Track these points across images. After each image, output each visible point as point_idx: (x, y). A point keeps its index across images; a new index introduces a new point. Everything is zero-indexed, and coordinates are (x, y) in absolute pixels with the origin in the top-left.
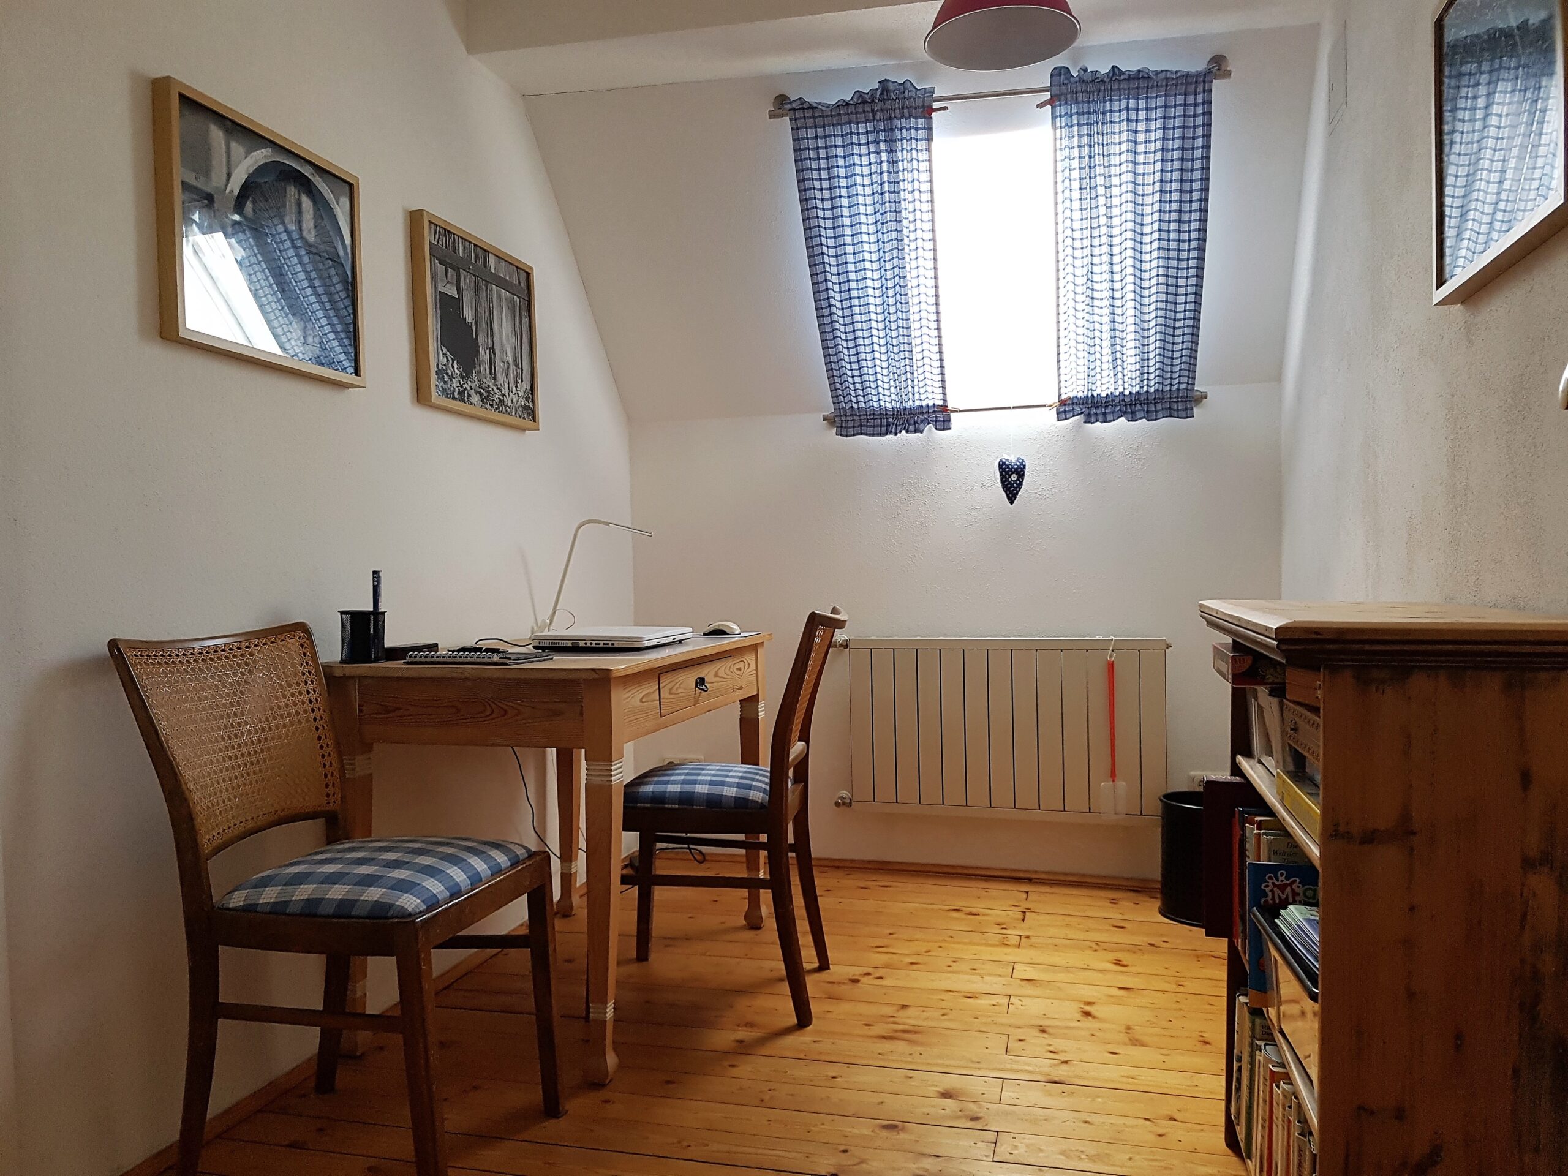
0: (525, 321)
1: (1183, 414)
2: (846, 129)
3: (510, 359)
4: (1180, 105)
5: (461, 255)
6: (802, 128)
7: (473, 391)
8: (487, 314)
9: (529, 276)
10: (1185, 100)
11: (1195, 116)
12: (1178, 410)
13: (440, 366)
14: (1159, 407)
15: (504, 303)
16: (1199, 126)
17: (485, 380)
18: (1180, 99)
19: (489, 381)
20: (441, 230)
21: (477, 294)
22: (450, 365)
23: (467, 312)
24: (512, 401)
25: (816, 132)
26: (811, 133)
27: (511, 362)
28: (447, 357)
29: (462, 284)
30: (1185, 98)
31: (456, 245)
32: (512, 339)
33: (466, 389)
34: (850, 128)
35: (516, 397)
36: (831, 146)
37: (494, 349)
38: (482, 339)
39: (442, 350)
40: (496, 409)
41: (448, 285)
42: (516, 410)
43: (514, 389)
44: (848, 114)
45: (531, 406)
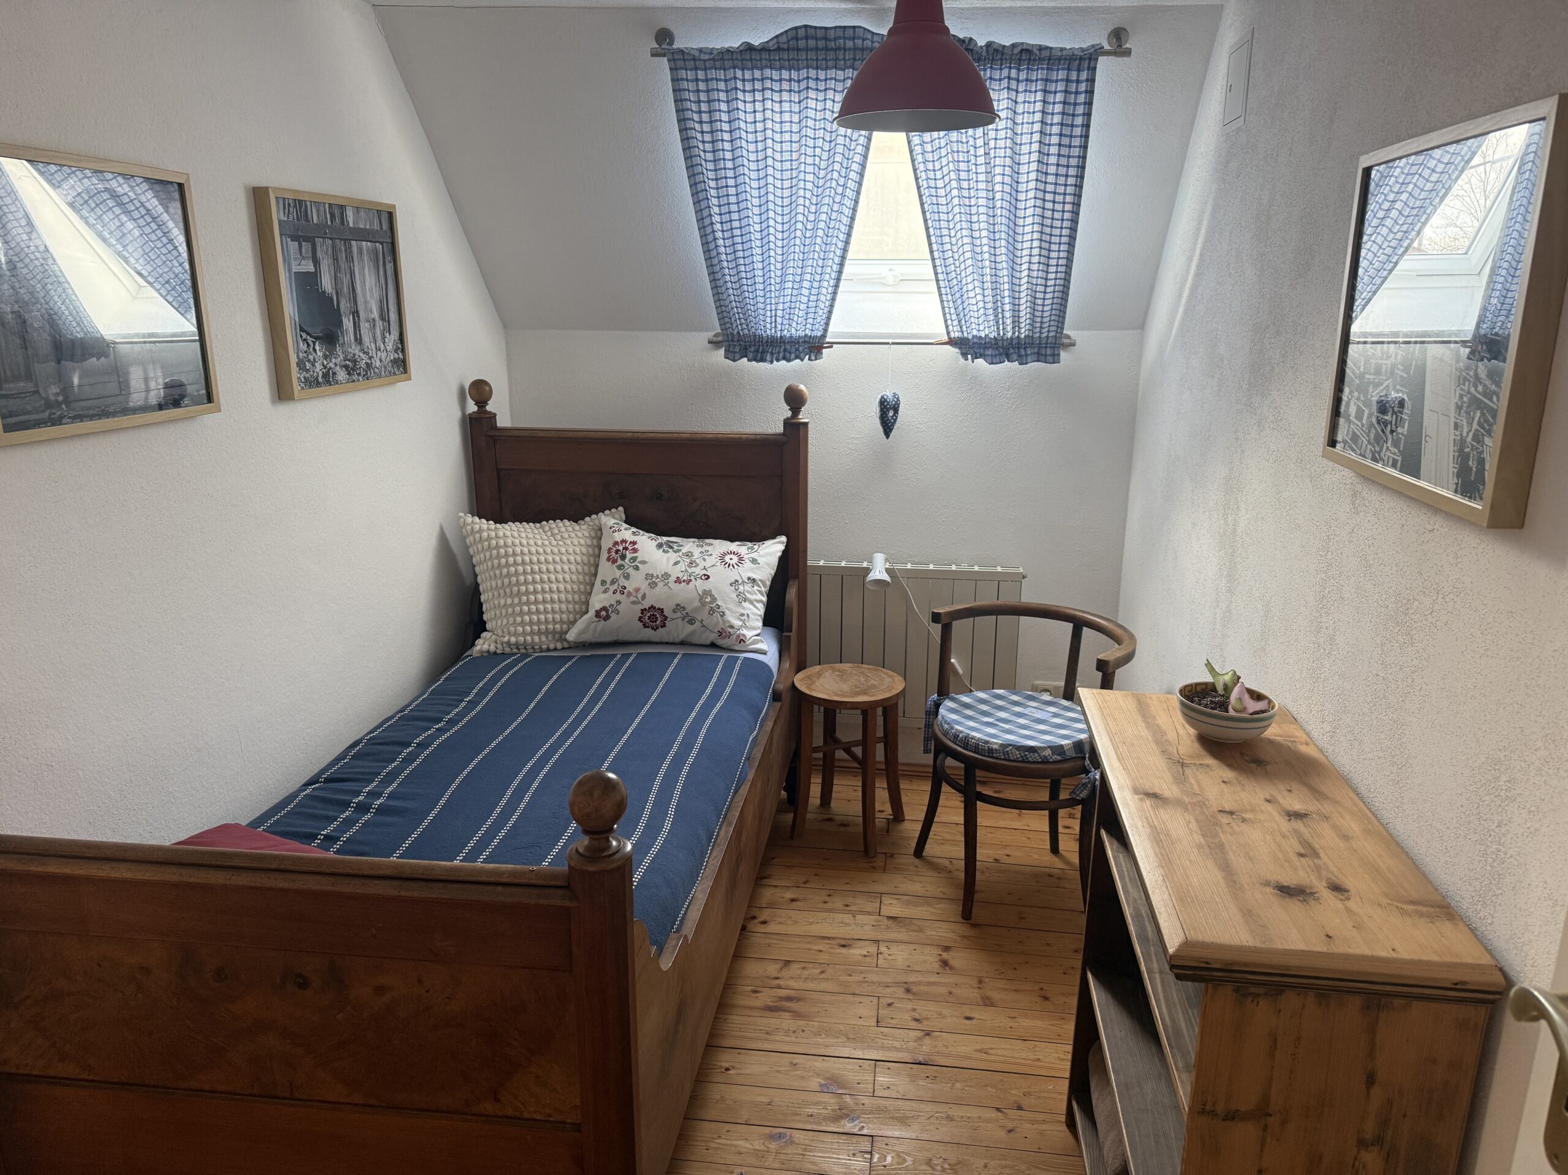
0: (390, 266)
1: (1050, 359)
2: (730, 74)
3: (376, 314)
4: (1062, 80)
5: (315, 222)
6: (682, 68)
7: (338, 367)
8: (348, 276)
9: (391, 216)
10: (1068, 76)
11: (1077, 93)
12: (1046, 355)
13: (301, 355)
14: (1029, 351)
15: (366, 258)
16: (1080, 104)
17: (350, 350)
18: (1062, 74)
19: (355, 349)
20: (291, 201)
21: (336, 259)
22: (311, 350)
23: (327, 283)
24: (381, 361)
25: (697, 74)
26: (690, 75)
27: (377, 319)
28: (308, 343)
29: (319, 254)
30: (1068, 73)
31: (309, 212)
32: (376, 294)
33: (331, 368)
34: (735, 72)
35: (383, 357)
36: (713, 90)
37: (357, 312)
38: (344, 306)
39: (301, 336)
40: (364, 376)
41: (303, 262)
42: (386, 368)
43: (382, 345)
44: (732, 59)
45: (401, 356)
